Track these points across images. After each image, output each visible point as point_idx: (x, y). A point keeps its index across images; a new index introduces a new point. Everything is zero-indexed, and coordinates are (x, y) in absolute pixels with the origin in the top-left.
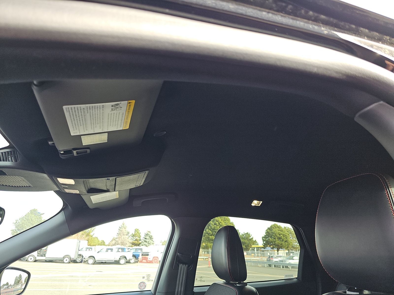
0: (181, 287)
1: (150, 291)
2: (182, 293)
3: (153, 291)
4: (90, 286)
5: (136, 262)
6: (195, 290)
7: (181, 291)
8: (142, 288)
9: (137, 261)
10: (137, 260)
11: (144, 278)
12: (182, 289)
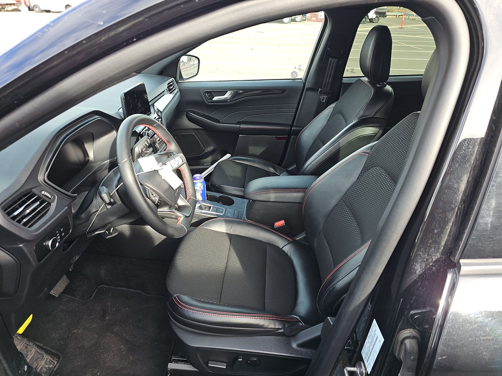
0: (329, 79)
1: (301, 79)
2: (329, 84)
3: (304, 79)
4: (251, 49)
5: (303, 20)
6: (344, 80)
7: (329, 82)
8: (295, 76)
9: (305, 19)
10: (305, 17)
11: (295, 68)
12: (330, 81)
